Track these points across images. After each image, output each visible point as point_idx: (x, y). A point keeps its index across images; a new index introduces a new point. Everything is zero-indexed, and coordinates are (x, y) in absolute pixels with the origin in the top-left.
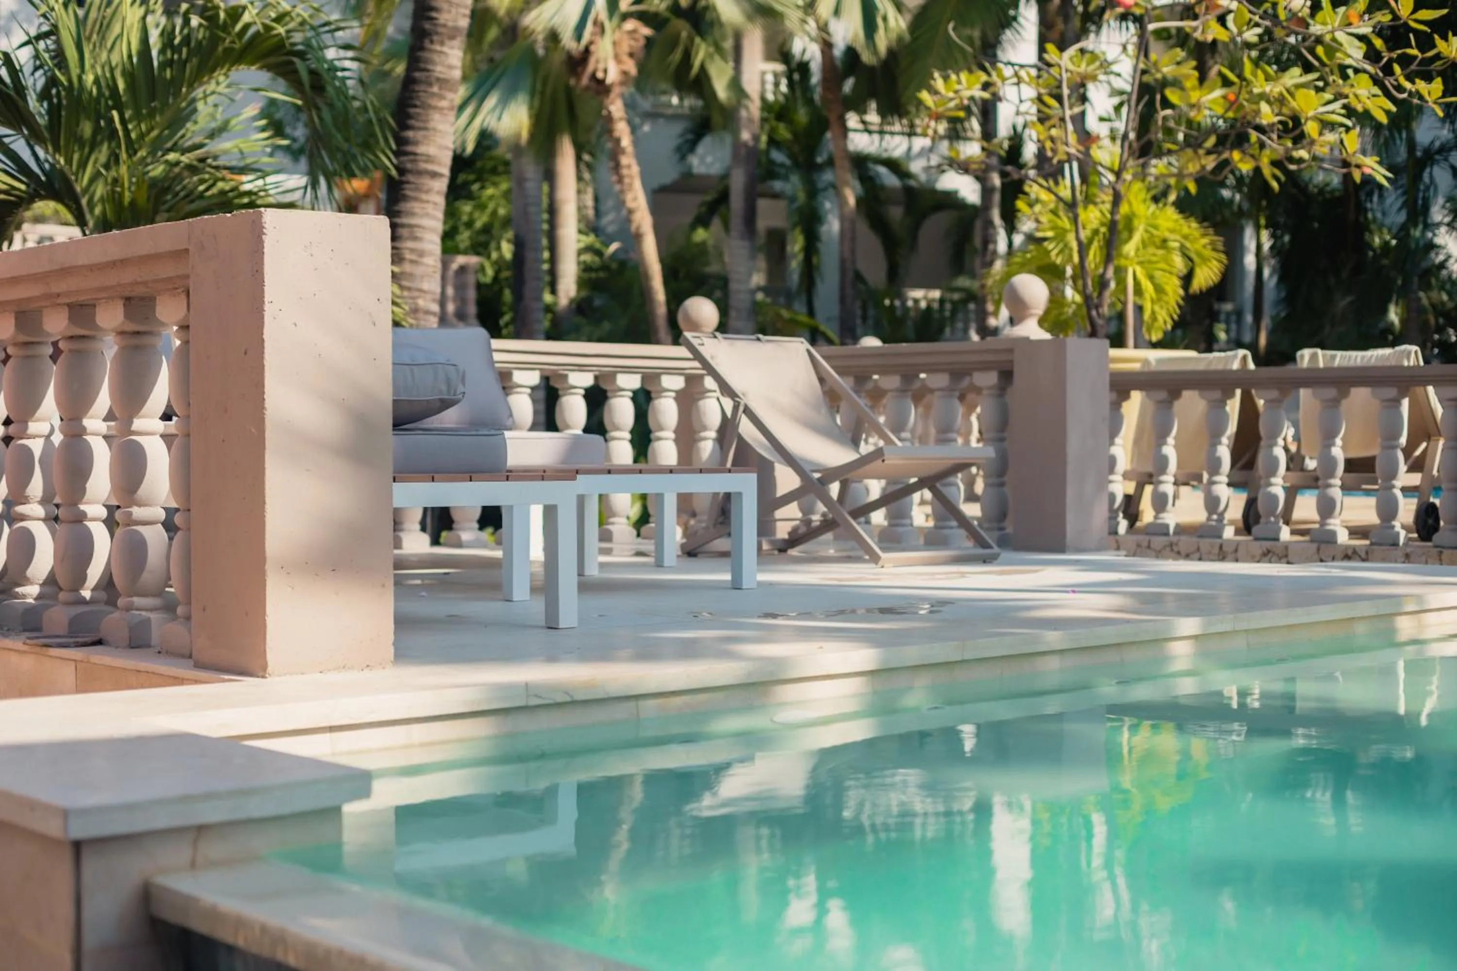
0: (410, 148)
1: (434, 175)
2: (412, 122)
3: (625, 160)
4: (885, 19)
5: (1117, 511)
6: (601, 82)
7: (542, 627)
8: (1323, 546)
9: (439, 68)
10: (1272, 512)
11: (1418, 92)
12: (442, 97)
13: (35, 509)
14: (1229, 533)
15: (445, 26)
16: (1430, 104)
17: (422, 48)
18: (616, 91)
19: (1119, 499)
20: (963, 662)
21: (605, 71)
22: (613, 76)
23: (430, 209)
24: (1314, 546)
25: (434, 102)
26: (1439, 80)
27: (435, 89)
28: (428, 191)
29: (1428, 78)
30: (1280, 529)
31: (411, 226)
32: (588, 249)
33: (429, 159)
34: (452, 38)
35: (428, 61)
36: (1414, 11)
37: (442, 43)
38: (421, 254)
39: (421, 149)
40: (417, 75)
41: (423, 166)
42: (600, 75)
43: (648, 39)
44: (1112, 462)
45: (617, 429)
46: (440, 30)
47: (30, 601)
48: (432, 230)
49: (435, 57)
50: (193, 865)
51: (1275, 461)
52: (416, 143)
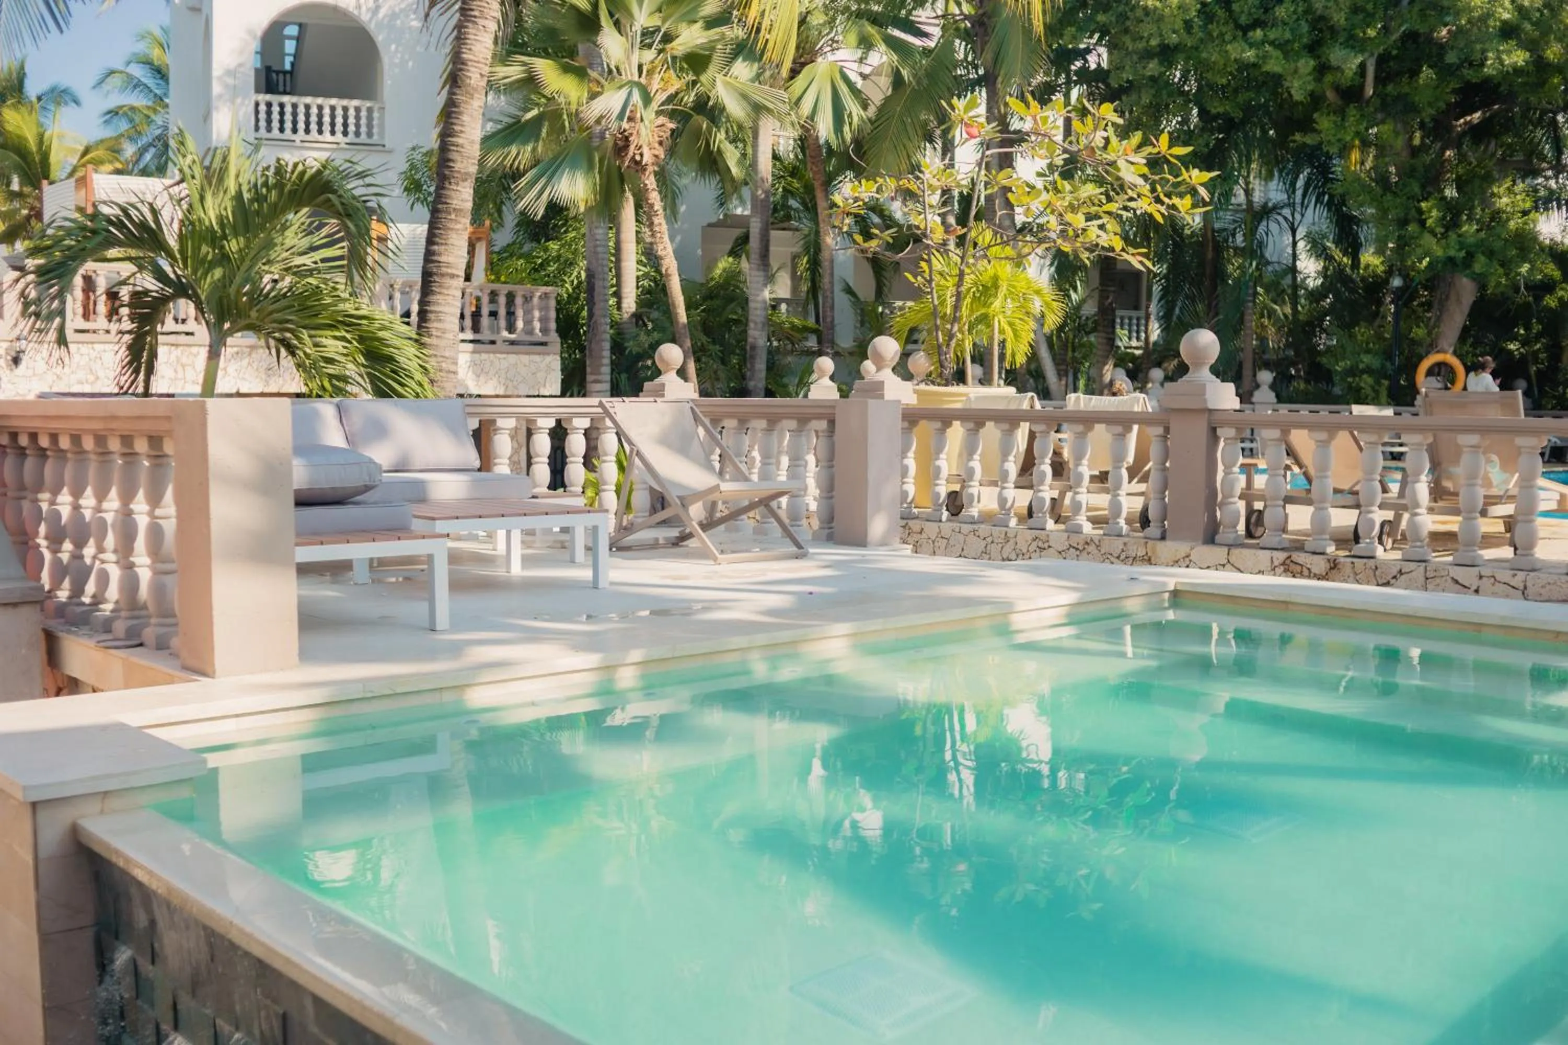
0: (435, 258)
1: (453, 276)
2: (437, 240)
3: (656, 220)
4: (850, 115)
5: (941, 505)
6: (638, 163)
7: (425, 629)
8: (1072, 535)
9: (455, 202)
10: (1041, 510)
11: (1173, 205)
12: (457, 222)
13: (110, 556)
14: (1013, 522)
15: (459, 172)
16: (1183, 213)
17: (443, 188)
18: (650, 169)
19: (943, 495)
20: (674, 658)
21: (641, 155)
22: (647, 158)
23: (449, 299)
24: (1066, 535)
25: (451, 225)
26: (1189, 196)
27: (453, 216)
28: (448, 288)
29: (1181, 196)
30: (1046, 522)
31: (435, 312)
32: (646, 276)
33: (449, 265)
34: (465, 180)
35: (447, 197)
36: (1170, 147)
37: (457, 184)
38: (444, 331)
39: (443, 259)
40: (440, 206)
41: (444, 270)
42: (638, 158)
43: (673, 131)
44: (938, 470)
45: (574, 456)
46: (456, 175)
47: (108, 613)
48: (452, 315)
49: (453, 194)
50: (102, 812)
51: (1043, 474)
52: (440, 254)
